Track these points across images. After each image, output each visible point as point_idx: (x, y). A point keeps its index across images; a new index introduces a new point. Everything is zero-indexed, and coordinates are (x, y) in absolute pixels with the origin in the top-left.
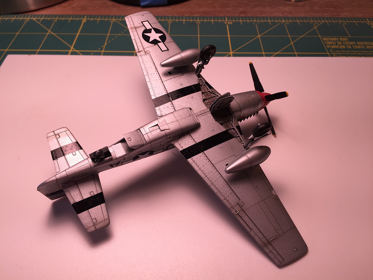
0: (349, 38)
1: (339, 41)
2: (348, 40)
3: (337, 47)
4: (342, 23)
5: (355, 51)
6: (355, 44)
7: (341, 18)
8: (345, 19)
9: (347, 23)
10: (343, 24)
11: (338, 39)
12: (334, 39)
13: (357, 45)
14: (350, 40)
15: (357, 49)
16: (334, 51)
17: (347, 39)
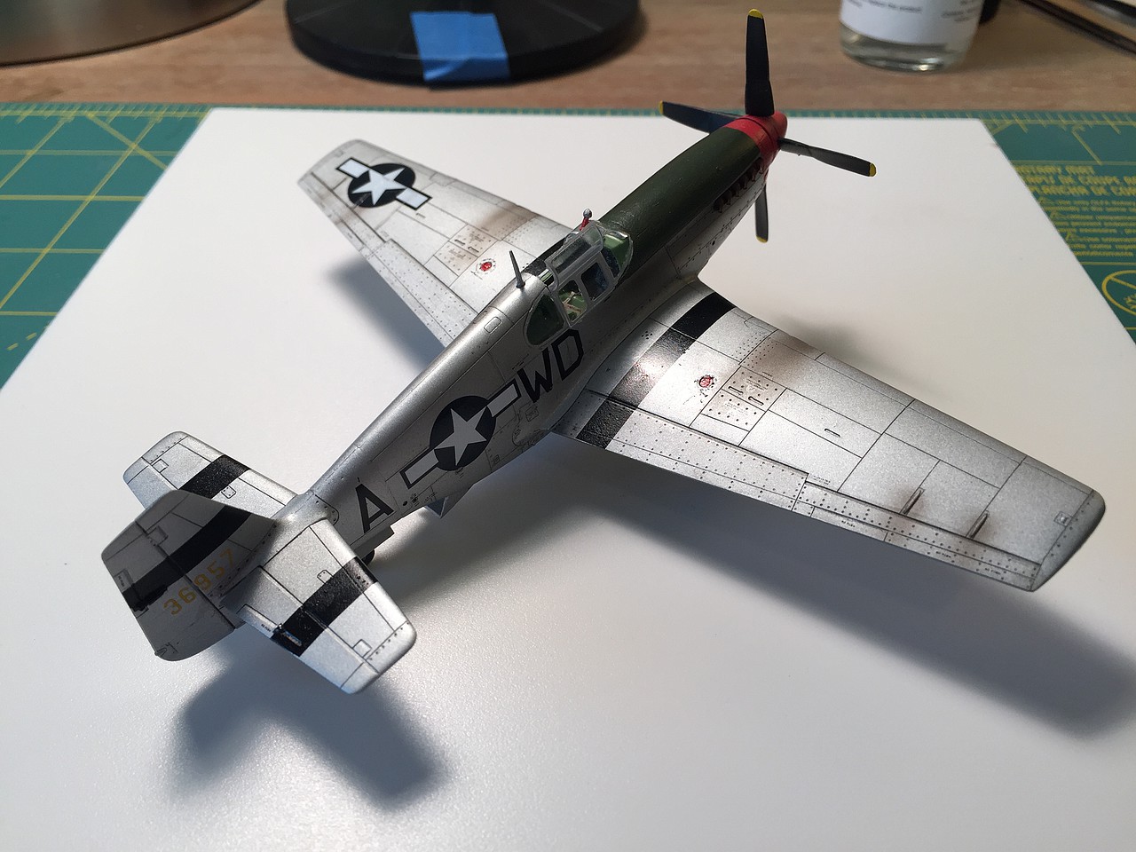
0: (1096, 168)
1: (1065, 173)
2: (1093, 172)
3: (1061, 190)
4: (1070, 127)
6: (1117, 182)
7: (1066, 115)
8: (1077, 115)
9: (1086, 126)
10: (1075, 128)
11: (1059, 170)
12: (1050, 169)
14: (1100, 172)
15: (1125, 198)
16: (1052, 203)
17: (1090, 168)
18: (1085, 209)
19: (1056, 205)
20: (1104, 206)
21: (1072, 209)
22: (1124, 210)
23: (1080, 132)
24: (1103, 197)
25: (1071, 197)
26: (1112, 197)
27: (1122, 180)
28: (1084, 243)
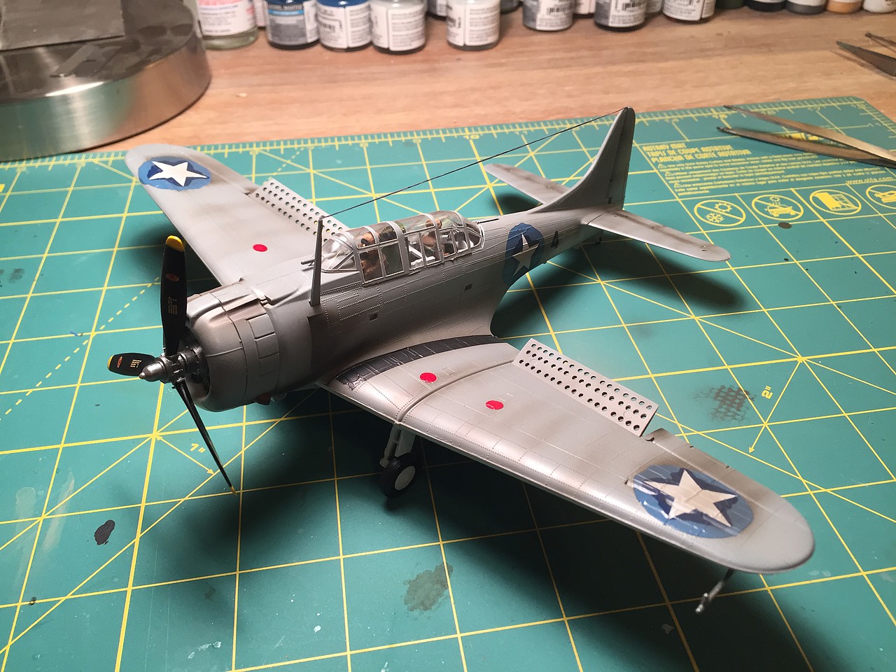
0: (686, 144)
1: (671, 149)
2: (685, 146)
3: (669, 159)
4: (670, 120)
5: (701, 163)
6: (698, 151)
9: (679, 119)
10: (673, 120)
11: (668, 147)
12: (662, 147)
13: (702, 152)
14: (689, 146)
15: (702, 160)
16: (665, 167)
17: (684, 144)
18: (683, 169)
19: (668, 168)
20: (692, 166)
21: (676, 169)
22: (702, 167)
23: (676, 123)
24: (691, 161)
25: (675, 163)
26: (696, 160)
27: (700, 150)
28: (684, 188)
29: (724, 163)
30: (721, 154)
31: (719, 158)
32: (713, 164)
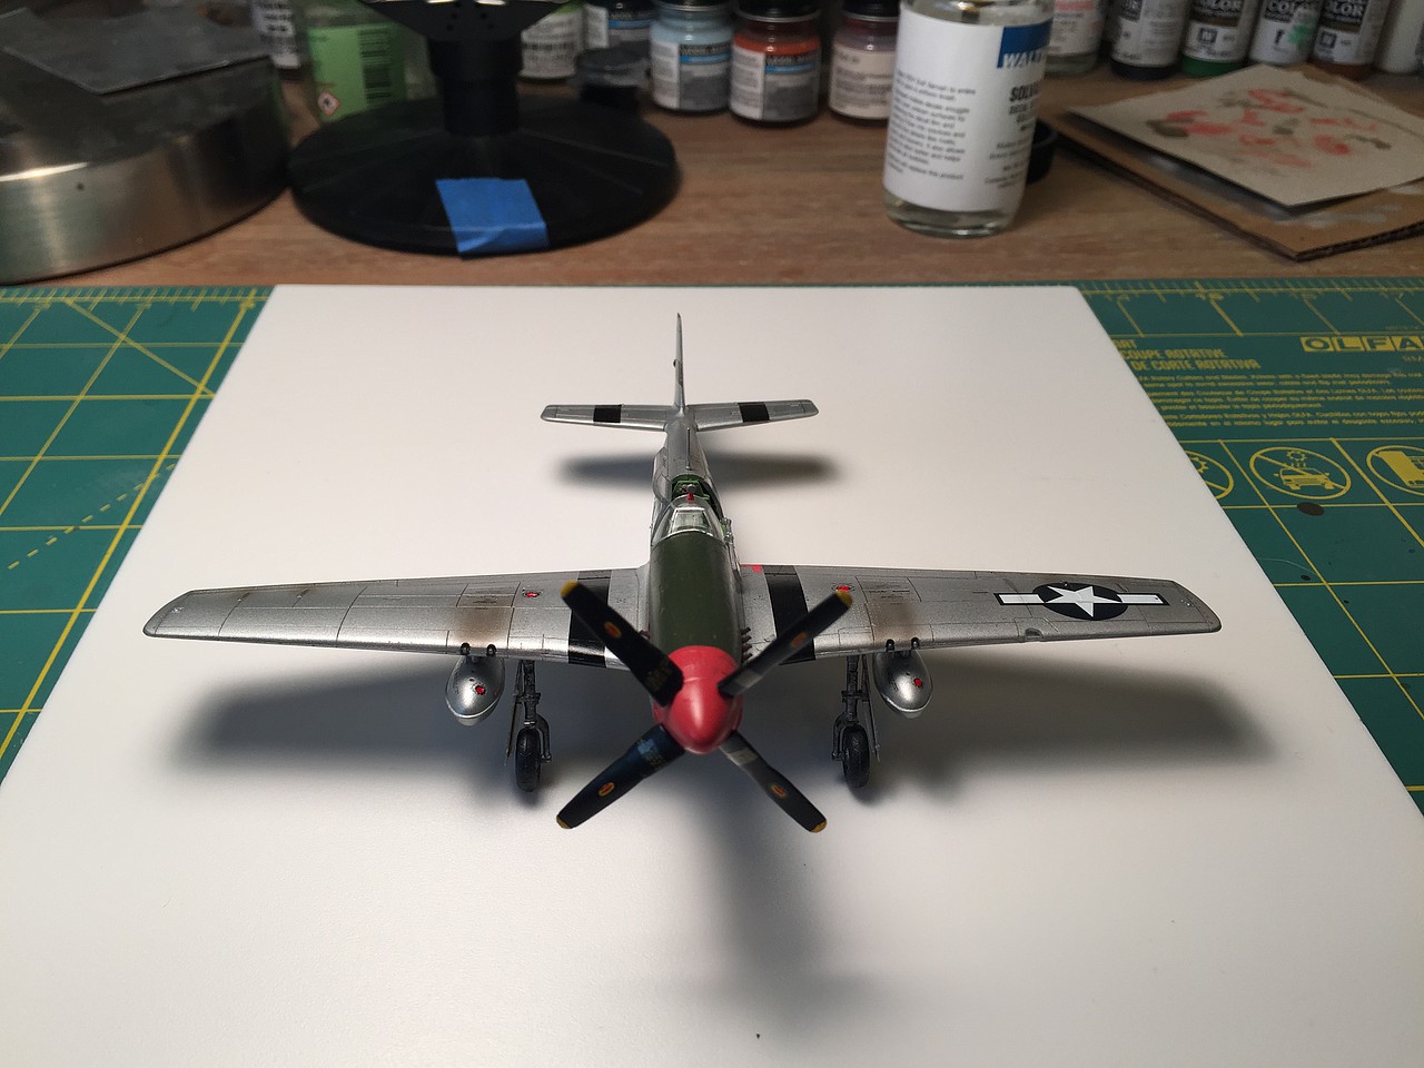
0: (1138, 340)
2: (1135, 346)
4: (1115, 296)
6: (1158, 356)
7: (1112, 284)
8: (1124, 284)
9: (1131, 295)
10: (1119, 298)
13: (1167, 359)
14: (1142, 345)
15: (1164, 373)
17: (1132, 341)
22: (1162, 385)
23: (1124, 302)
27: (1164, 355)
29: (1205, 381)
30: (1200, 365)
31: (1197, 372)
32: (1184, 382)
